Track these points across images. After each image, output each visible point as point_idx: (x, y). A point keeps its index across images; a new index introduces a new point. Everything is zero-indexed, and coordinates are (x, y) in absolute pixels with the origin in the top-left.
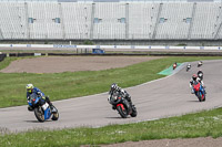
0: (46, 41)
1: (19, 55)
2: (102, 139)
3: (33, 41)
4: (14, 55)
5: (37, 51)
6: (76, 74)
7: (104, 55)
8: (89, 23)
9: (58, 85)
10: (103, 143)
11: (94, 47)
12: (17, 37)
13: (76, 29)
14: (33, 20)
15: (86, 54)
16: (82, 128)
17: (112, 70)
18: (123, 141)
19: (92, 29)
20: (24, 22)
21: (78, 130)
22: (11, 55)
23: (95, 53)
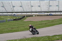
0: (36, 12)
1: (29, 16)
2: (52, 39)
3: (33, 12)
4: (27, 16)
5: (34, 15)
6: (45, 21)
7: (52, 16)
8: (48, 7)
9: (40, 24)
10: (53, 40)
11: (50, 13)
12: (28, 11)
13: (44, 8)
14: (32, 6)
15: (47, 15)
16: (47, 36)
17: (55, 20)
18: (58, 40)
19: (49, 9)
20: (30, 7)
21: (46, 37)
22: (26, 16)
23: (50, 15)
